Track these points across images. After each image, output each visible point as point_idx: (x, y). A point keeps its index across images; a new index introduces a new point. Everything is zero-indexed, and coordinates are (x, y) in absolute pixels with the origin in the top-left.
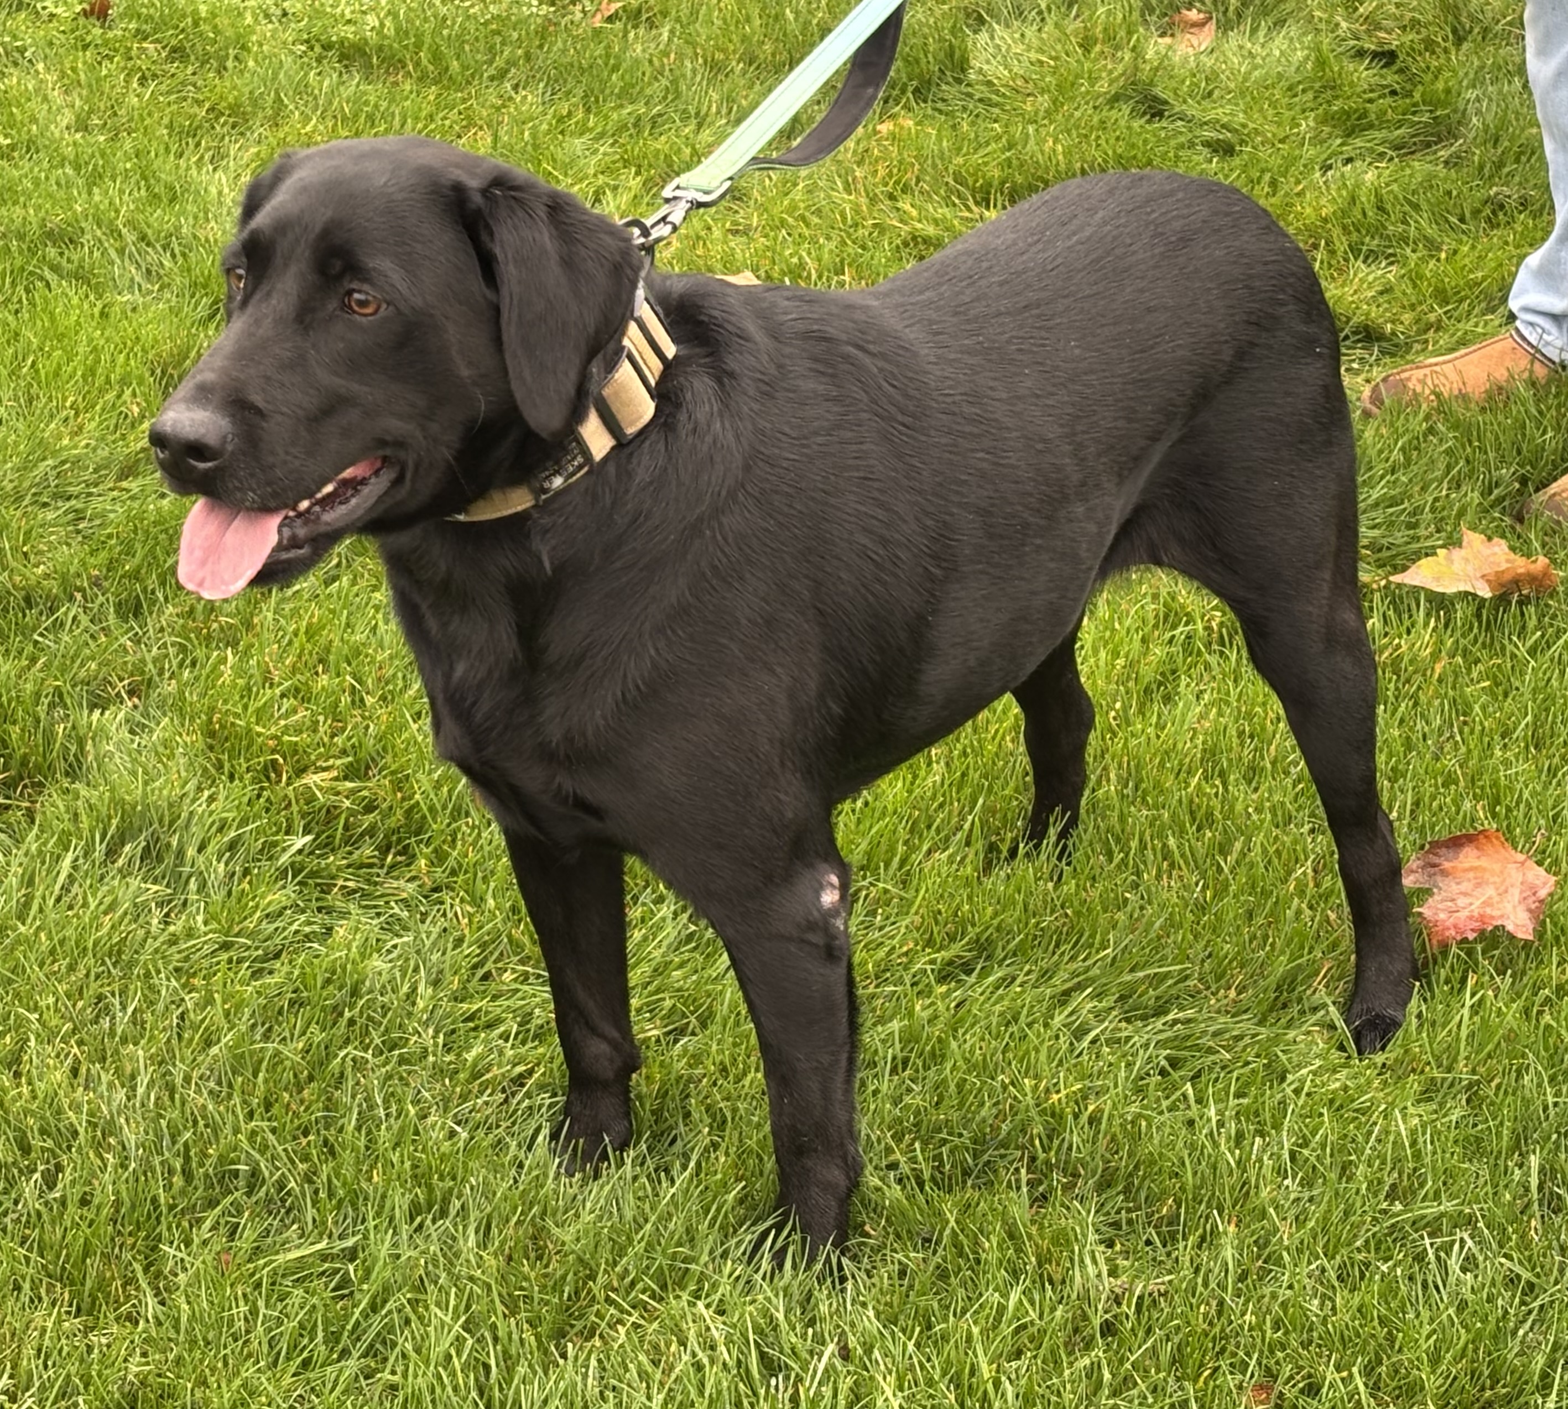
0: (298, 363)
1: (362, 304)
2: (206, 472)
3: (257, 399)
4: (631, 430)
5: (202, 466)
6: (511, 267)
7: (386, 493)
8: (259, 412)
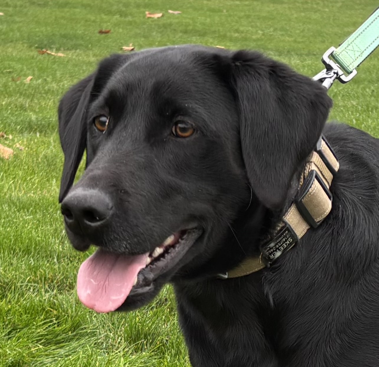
0: (148, 166)
1: (184, 130)
2: (96, 229)
3: (127, 185)
4: (319, 219)
5: (93, 224)
6: (245, 102)
7: (193, 246)
8: (126, 192)
